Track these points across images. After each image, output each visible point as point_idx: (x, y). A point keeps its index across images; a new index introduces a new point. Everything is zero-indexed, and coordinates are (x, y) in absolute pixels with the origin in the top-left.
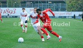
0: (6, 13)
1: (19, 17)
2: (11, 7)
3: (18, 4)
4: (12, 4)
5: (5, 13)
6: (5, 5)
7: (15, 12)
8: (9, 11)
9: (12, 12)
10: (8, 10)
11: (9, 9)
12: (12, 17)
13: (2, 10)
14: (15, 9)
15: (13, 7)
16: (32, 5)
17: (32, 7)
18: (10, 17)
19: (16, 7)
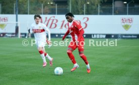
0: (65, 26)
1: (95, 36)
3: (94, 7)
4: (79, 7)
5: (63, 27)
6: (64, 8)
7: (86, 25)
13: (57, 21)
15: (83, 14)
16: (125, 9)
17: (126, 14)
19: (88, 13)
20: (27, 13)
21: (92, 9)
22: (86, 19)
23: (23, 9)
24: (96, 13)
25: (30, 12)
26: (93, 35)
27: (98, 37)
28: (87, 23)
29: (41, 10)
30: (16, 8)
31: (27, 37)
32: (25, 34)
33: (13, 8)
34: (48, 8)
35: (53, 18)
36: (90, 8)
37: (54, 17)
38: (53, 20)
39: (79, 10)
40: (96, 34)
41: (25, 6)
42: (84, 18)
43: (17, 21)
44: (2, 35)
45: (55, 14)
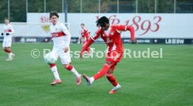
1: (170, 41)
2: (148, 12)
3: (168, 3)
4: (149, 4)
6: (128, 4)
7: (158, 27)
8: (140, 24)
9: (149, 28)
10: (137, 20)
11: (140, 19)
12: (148, 41)
13: (119, 21)
14: (160, 19)
15: (153, 12)
18: (144, 43)
20: (79, 12)
21: (166, 6)
22: (158, 19)
23: (74, 6)
24: (170, 11)
25: (83, 9)
26: (168, 39)
27: (174, 42)
28: (159, 23)
29: (97, 7)
30: (64, 5)
31: (79, 43)
32: (77, 38)
33: (61, 5)
34: (107, 4)
35: (113, 18)
36: (163, 4)
37: (115, 16)
38: (114, 20)
39: (148, 6)
40: (171, 39)
41: (76, 2)
42: (155, 17)
43: (66, 21)
44: (46, 40)
45: (116, 12)
